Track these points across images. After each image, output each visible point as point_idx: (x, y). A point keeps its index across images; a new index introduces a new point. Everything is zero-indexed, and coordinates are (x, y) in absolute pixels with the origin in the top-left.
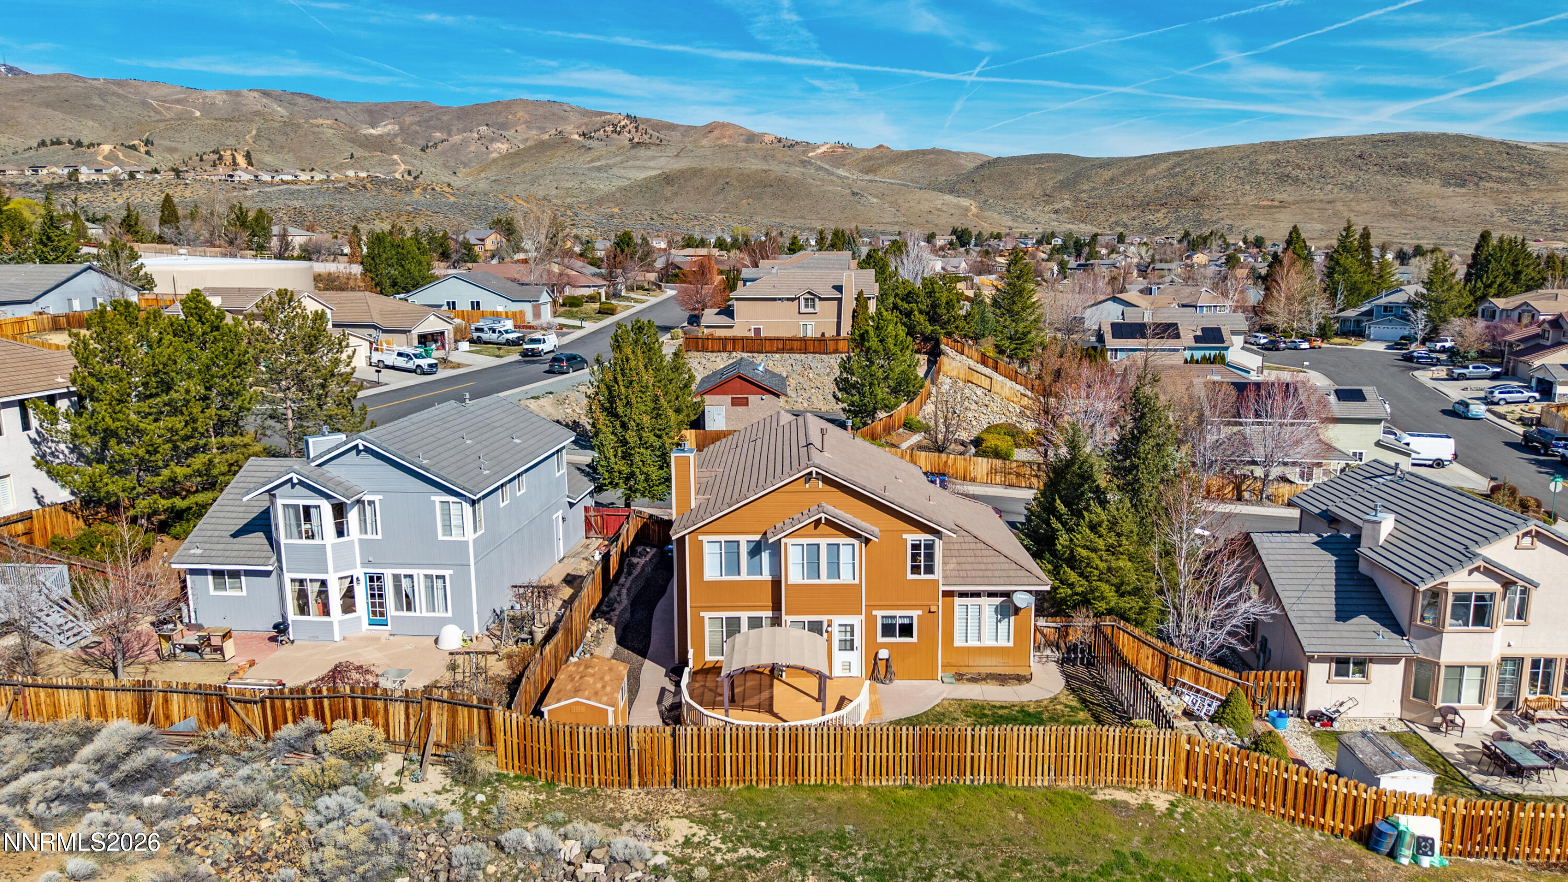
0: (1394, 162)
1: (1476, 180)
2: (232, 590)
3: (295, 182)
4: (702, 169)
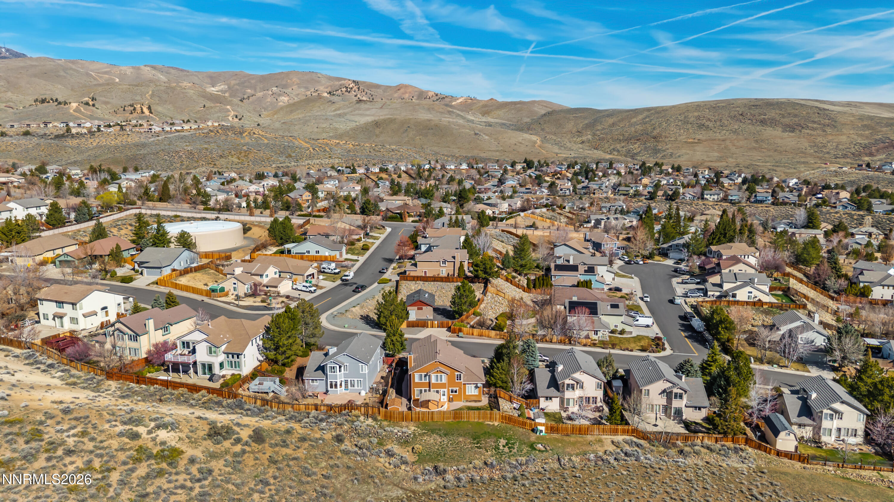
0: (758, 118)
1: (800, 128)
2: (315, 383)
3: (182, 131)
4: (395, 119)
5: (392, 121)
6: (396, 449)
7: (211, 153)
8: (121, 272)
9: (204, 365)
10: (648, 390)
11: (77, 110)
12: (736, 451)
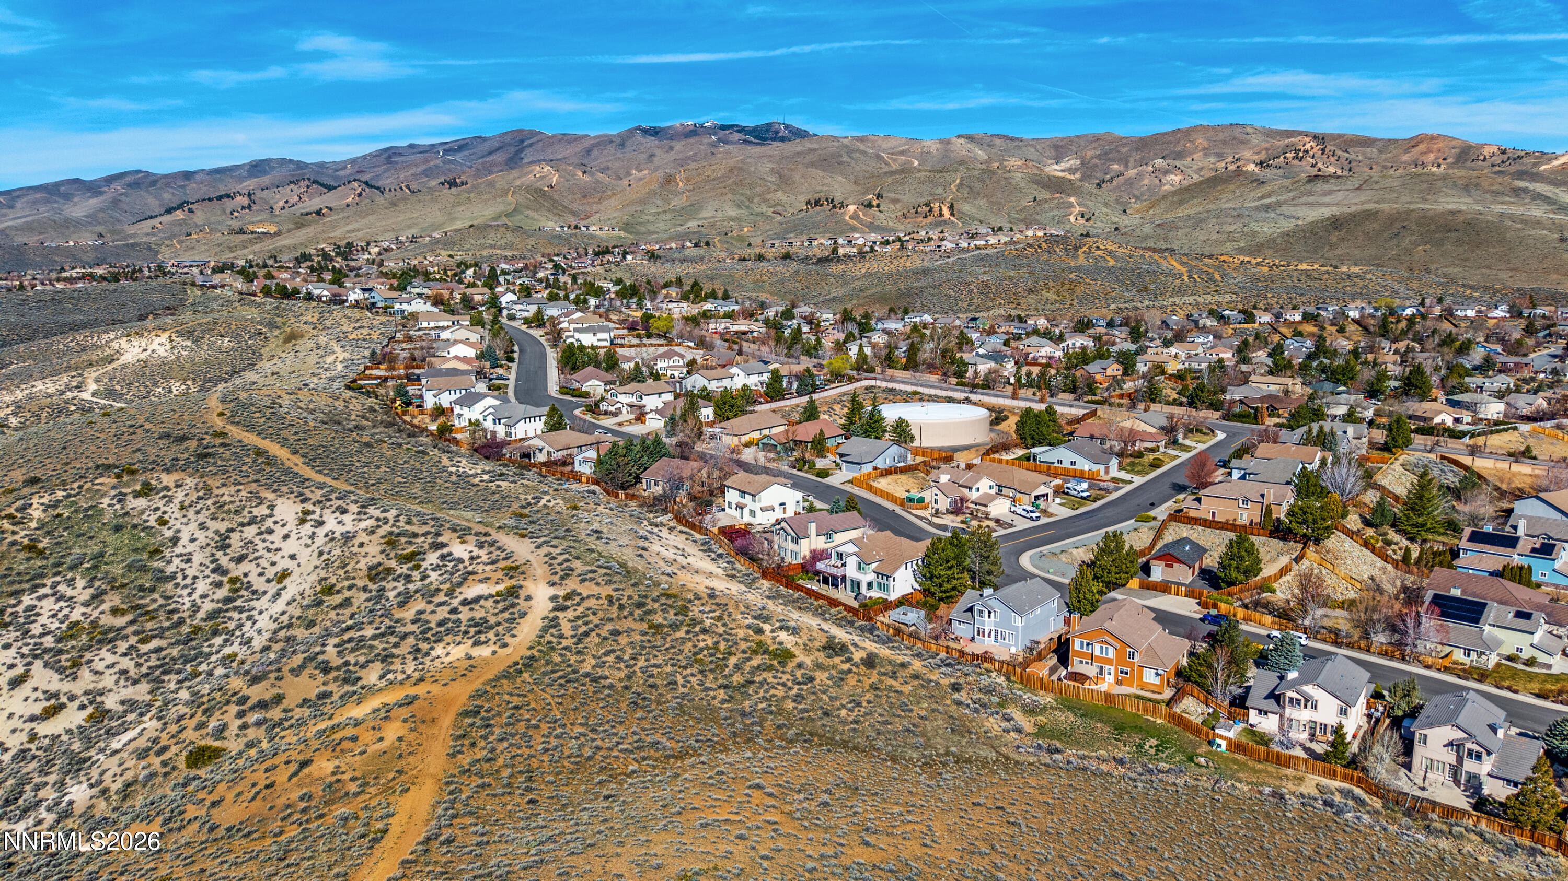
2: (962, 626)
3: (985, 247)
4: (1377, 212)
5: (1369, 216)
6: (1017, 715)
7: (1016, 285)
8: (820, 463)
9: (852, 581)
10: (1426, 736)
11: (855, 216)
12: (1532, 852)
